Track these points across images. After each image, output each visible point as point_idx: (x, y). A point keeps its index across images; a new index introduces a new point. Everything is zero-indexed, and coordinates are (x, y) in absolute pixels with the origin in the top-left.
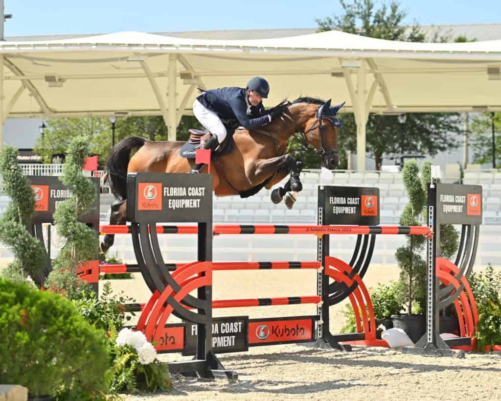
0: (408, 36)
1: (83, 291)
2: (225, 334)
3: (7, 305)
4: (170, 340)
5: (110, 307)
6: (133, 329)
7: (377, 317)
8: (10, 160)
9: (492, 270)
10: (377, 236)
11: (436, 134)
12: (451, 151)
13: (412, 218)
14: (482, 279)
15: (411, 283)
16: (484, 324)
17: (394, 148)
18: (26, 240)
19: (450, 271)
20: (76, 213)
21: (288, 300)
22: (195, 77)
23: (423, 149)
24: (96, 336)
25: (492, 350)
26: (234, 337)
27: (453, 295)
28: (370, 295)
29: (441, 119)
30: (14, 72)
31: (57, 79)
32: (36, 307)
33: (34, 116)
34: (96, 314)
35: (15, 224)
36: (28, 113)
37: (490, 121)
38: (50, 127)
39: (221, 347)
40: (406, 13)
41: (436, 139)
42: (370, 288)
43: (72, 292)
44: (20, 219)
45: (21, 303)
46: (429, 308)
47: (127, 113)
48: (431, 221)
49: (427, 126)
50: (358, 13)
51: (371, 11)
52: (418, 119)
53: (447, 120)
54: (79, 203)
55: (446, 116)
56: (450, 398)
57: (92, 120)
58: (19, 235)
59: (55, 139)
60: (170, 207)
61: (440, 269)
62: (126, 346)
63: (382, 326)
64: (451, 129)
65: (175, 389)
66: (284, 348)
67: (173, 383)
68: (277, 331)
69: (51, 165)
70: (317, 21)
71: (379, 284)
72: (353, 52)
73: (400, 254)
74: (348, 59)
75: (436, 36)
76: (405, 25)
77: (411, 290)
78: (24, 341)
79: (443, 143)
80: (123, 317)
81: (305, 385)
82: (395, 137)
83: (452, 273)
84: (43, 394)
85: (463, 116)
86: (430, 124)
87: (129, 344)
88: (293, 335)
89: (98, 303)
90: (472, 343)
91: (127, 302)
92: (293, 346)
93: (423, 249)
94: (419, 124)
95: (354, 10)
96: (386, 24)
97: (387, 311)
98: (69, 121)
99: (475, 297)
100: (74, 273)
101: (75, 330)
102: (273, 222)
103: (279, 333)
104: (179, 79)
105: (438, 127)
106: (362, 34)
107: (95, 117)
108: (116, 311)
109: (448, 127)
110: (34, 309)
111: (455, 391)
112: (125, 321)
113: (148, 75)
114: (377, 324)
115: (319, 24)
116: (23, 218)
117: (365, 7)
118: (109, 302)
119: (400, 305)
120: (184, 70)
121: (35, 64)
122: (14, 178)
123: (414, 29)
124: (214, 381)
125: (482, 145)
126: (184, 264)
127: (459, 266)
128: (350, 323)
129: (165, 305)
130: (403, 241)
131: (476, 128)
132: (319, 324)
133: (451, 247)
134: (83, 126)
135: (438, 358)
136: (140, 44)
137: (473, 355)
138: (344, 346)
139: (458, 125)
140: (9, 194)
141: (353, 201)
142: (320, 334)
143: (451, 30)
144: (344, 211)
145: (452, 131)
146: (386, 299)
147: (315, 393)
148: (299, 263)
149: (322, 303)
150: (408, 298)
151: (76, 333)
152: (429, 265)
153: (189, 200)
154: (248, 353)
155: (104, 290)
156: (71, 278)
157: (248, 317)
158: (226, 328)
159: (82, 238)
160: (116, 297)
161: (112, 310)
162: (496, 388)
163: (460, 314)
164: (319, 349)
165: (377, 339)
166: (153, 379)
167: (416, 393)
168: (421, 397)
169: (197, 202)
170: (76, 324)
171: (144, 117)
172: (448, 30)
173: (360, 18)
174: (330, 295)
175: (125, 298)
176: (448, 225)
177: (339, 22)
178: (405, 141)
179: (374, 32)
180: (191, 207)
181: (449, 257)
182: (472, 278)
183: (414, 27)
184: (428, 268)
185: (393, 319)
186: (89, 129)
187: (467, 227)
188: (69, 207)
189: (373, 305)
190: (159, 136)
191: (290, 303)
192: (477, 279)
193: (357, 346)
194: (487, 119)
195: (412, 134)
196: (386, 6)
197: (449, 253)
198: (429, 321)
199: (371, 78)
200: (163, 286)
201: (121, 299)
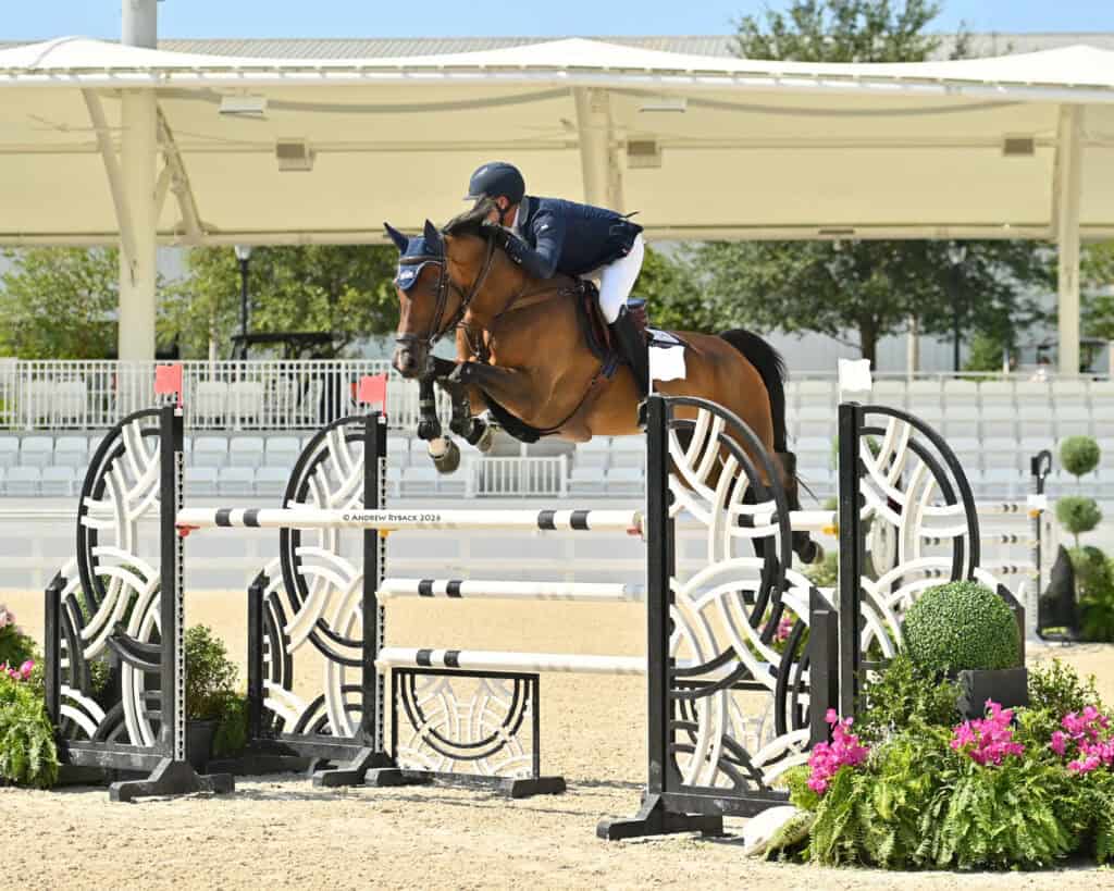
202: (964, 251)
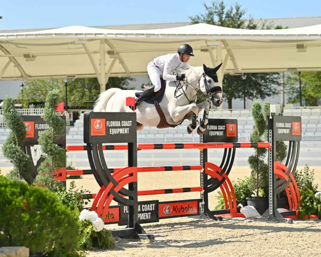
0: (247, 26)
1: (58, 187)
2: (145, 212)
3: (15, 197)
4: (111, 216)
5: (75, 196)
6: (89, 209)
7: (237, 199)
8: (10, 106)
9: (308, 168)
10: (237, 149)
11: (264, 86)
12: (274, 96)
13: (258, 137)
14: (302, 174)
15: (258, 178)
16: (304, 202)
17: (239, 95)
18: (21, 155)
19: (282, 170)
20: (52, 139)
21: (183, 190)
22: (117, 53)
23: (257, 96)
24: (71, 215)
25: (309, 218)
26: (150, 213)
27: (284, 184)
28: (233, 186)
29: (268, 76)
30: (4, 52)
31: (31, 56)
32: (33, 198)
33: (18, 79)
34: (66, 201)
35: (14, 146)
36: (13, 77)
37: (298, 77)
38: (26, 86)
39: (142, 220)
40: (245, 11)
41: (264, 89)
42: (232, 182)
43: (51, 188)
44: (17, 143)
45: (24, 195)
46: (270, 193)
47: (75, 76)
48: (271, 139)
49: (259, 81)
50: (216, 12)
51: (223, 11)
52: (254, 77)
53: (272, 77)
54: (54, 131)
55: (271, 75)
56: (287, 248)
57: (52, 81)
58: (17, 153)
59: (30, 93)
60: (111, 133)
61: (277, 169)
62: (85, 220)
63: (240, 205)
64: (274, 83)
65: (116, 247)
66: (180, 219)
67: (114, 242)
68: (176, 209)
69: (29, 109)
70: (190, 18)
71: (238, 179)
72: (214, 36)
73: (251, 160)
74: (211, 41)
75: (263, 26)
76: (244, 19)
77: (258, 182)
78: (26, 219)
79: (269, 92)
80: (83, 202)
81: (197, 243)
82: (240, 88)
83: (284, 171)
84: (39, 252)
85: (281, 74)
86: (261, 80)
87: (87, 219)
88: (187, 211)
89: (67, 194)
90: (297, 214)
91: (85, 193)
92: (186, 218)
93: (265, 156)
94: (255, 80)
95: (213, 10)
96: (233, 19)
97: (243, 195)
98: (38, 82)
99: (298, 186)
100: (52, 175)
101: (58, 211)
102: (167, 142)
103: (178, 210)
104: (106, 54)
105: (266, 82)
106: (218, 25)
107: (54, 79)
108: (78, 199)
109: (272, 82)
110: (32, 198)
111: (290, 244)
112: (84, 205)
113: (87, 52)
114: (238, 203)
115: (192, 19)
116: (18, 142)
117: (220, 8)
118: (74, 193)
119: (251, 191)
120: (110, 49)
121: (18, 47)
122: (13, 117)
123: (250, 22)
124: (140, 241)
125: (293, 92)
126: (120, 169)
127: (288, 167)
128: (220, 203)
129: (109, 195)
130: (252, 152)
131: (289, 82)
132: (202, 204)
133: (282, 155)
134: (47, 84)
135: (276, 224)
136: (82, 34)
137: (298, 221)
138: (218, 217)
139: (278, 80)
140: (10, 127)
141: (221, 128)
142: (203, 210)
143: (273, 22)
144: (216, 134)
145: (275, 84)
146: (242, 188)
147: (204, 248)
148: (189, 167)
149: (203, 191)
150: (256, 187)
151: (59, 213)
152: (270, 166)
153: (122, 129)
154: (159, 223)
155: (70, 186)
156: (49, 179)
157: (158, 201)
158: (145, 208)
159: (57, 154)
160: (78, 190)
161: (76, 198)
162: (315, 242)
163: (289, 196)
164: (202, 219)
165: (237, 213)
166: (102, 241)
167: (266, 246)
168: (269, 248)
169: (127, 130)
170: (58, 207)
171: (85, 78)
172: (271, 21)
173: (217, 15)
174: (208, 186)
175: (84, 190)
176: (280, 141)
177: (204, 18)
178: (246, 91)
179: (226, 24)
180: (124, 133)
181: (281, 161)
182: (296, 174)
183: (250, 20)
184: (269, 168)
185: (247, 200)
186: (51, 87)
187: (292, 142)
188: (47, 135)
189: (235, 192)
190: (94, 90)
191: (184, 191)
192: (299, 175)
193: (226, 217)
194: (296, 76)
195: (250, 86)
196: (233, 8)
197: (281, 159)
198: (270, 201)
199: (225, 52)
200: (107, 182)
201: (82, 191)
202: (246, 76)
